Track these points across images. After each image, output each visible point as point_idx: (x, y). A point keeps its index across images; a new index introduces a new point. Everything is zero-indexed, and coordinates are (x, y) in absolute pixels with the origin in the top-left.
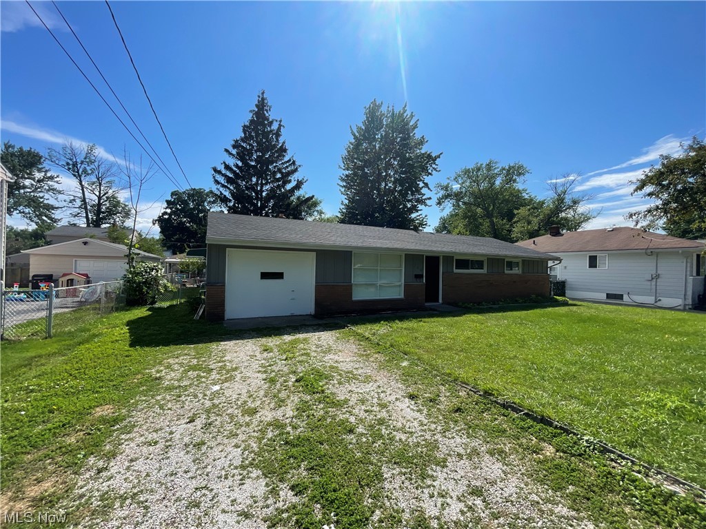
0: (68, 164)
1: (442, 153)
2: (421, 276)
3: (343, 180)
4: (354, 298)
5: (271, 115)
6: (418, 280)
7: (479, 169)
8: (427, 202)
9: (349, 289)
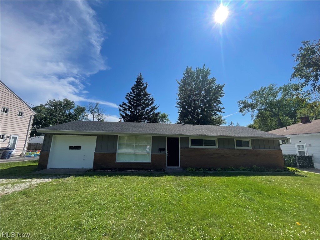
0: (90, 110)
1: (224, 84)
2: (164, 150)
3: (178, 104)
4: (117, 161)
5: (143, 82)
6: (162, 152)
7: (263, 91)
8: (222, 110)
9: (114, 155)
